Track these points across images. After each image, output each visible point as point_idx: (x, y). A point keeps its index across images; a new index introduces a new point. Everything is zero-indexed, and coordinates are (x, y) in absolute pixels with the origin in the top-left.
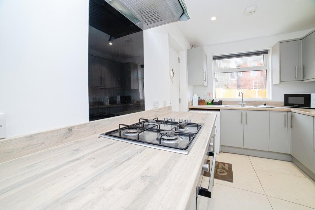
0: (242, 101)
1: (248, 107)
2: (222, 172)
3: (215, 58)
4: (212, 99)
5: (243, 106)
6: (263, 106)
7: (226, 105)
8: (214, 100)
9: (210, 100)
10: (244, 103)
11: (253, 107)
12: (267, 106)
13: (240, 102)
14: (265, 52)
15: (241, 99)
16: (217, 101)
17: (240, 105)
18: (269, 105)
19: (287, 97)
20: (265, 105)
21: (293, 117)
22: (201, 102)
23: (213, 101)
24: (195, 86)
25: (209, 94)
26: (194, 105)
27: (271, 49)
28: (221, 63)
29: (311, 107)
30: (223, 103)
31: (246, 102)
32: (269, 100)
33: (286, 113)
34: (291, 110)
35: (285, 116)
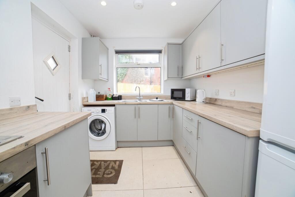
0: (139, 95)
1: (144, 101)
2: (110, 172)
3: (117, 52)
4: (112, 94)
5: (140, 100)
6: (155, 100)
7: (125, 99)
8: (114, 95)
9: (110, 95)
10: (141, 97)
11: (148, 101)
12: (158, 100)
13: (137, 96)
14: (160, 52)
15: (139, 94)
16: (117, 96)
17: (137, 99)
18: (160, 98)
19: (173, 91)
20: (157, 98)
21: (174, 109)
22: (99, 97)
23: (112, 96)
24: (95, 80)
25: (109, 89)
26: (89, 102)
27: (163, 49)
28: (123, 58)
29: (186, 100)
30: (122, 98)
31: (142, 96)
32: (162, 94)
33: (170, 105)
34: (173, 103)
35: (169, 108)
